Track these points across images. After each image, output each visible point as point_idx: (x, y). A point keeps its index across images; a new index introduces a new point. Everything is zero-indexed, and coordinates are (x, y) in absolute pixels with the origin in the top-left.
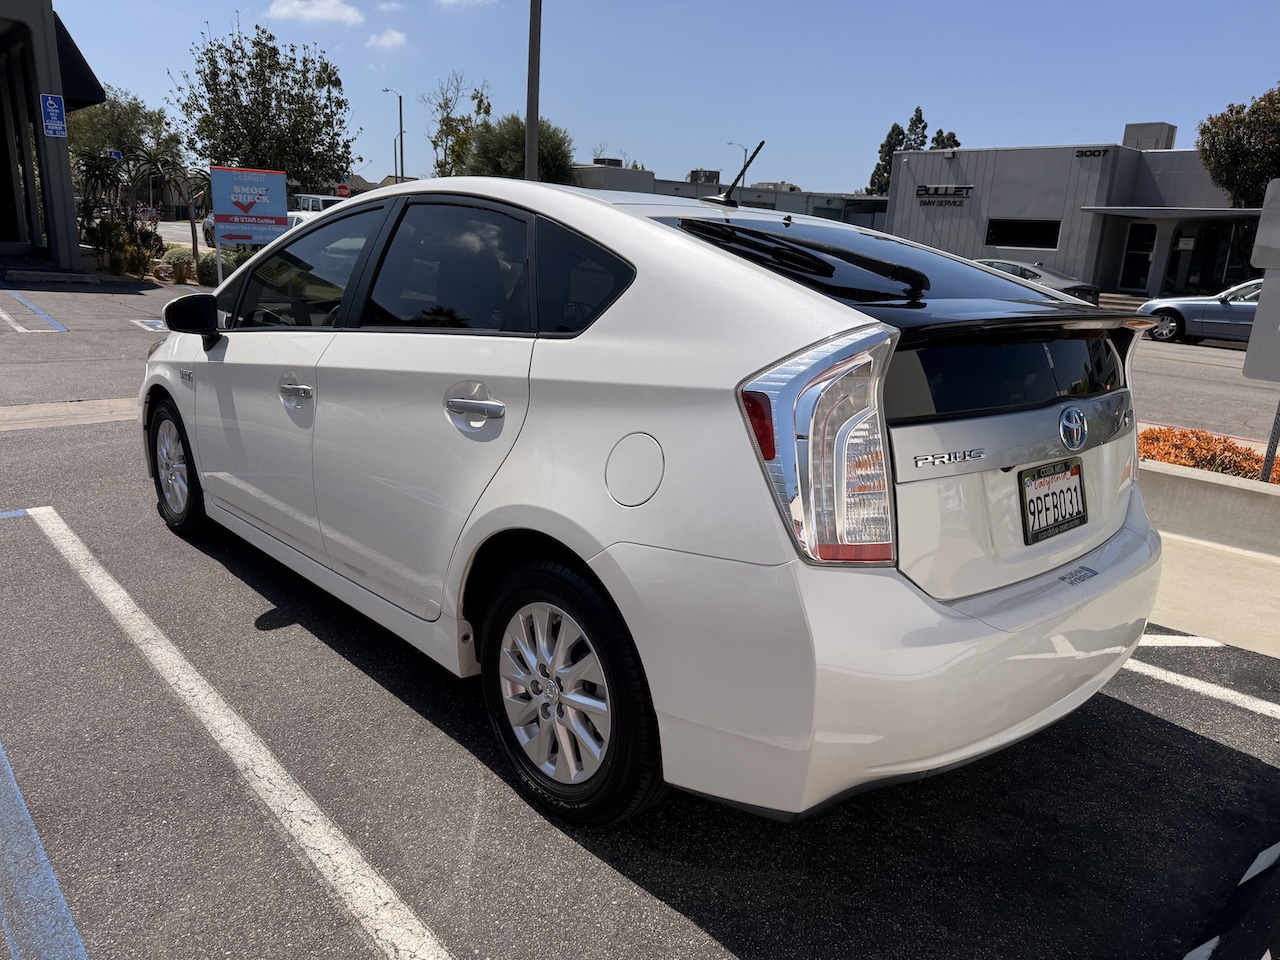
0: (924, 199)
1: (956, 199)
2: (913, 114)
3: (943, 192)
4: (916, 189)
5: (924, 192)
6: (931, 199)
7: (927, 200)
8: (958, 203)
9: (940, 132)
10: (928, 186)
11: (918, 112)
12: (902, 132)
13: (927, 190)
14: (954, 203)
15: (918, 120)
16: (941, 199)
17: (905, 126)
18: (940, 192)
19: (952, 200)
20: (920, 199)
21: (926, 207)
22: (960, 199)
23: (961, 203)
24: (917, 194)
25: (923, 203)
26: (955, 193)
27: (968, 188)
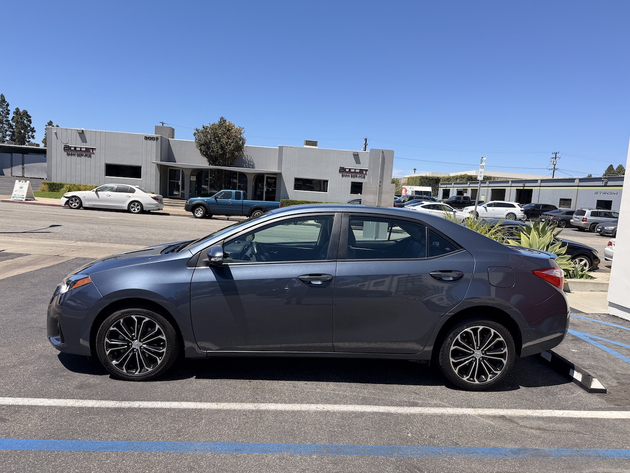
3: (79, 149)
4: (63, 147)
8: (88, 156)
10: (70, 146)
14: (86, 155)
18: (77, 149)
21: (70, 157)
24: (64, 149)
25: (68, 155)
26: (86, 151)
27: (93, 149)
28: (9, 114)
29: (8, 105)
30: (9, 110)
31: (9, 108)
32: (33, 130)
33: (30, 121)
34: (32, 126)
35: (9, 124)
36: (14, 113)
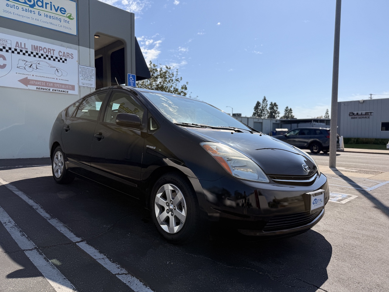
0: (353, 117)
1: (366, 116)
2: (263, 98)
3: (361, 114)
4: (349, 113)
5: (352, 114)
6: (356, 117)
7: (354, 117)
8: (367, 117)
9: (272, 103)
10: (354, 112)
11: (265, 97)
12: (260, 103)
13: (353, 114)
14: (366, 117)
15: (265, 99)
16: (360, 116)
17: (261, 102)
18: (359, 114)
19: (364, 116)
20: (350, 117)
21: (353, 119)
22: (368, 116)
23: (369, 118)
24: (349, 115)
25: (352, 118)
26: (365, 114)
27: (371, 112)
28: (267, 106)
29: (267, 101)
30: (267, 104)
31: (267, 103)
32: (279, 113)
33: (277, 108)
34: (278, 110)
35: (268, 111)
36: (270, 105)
